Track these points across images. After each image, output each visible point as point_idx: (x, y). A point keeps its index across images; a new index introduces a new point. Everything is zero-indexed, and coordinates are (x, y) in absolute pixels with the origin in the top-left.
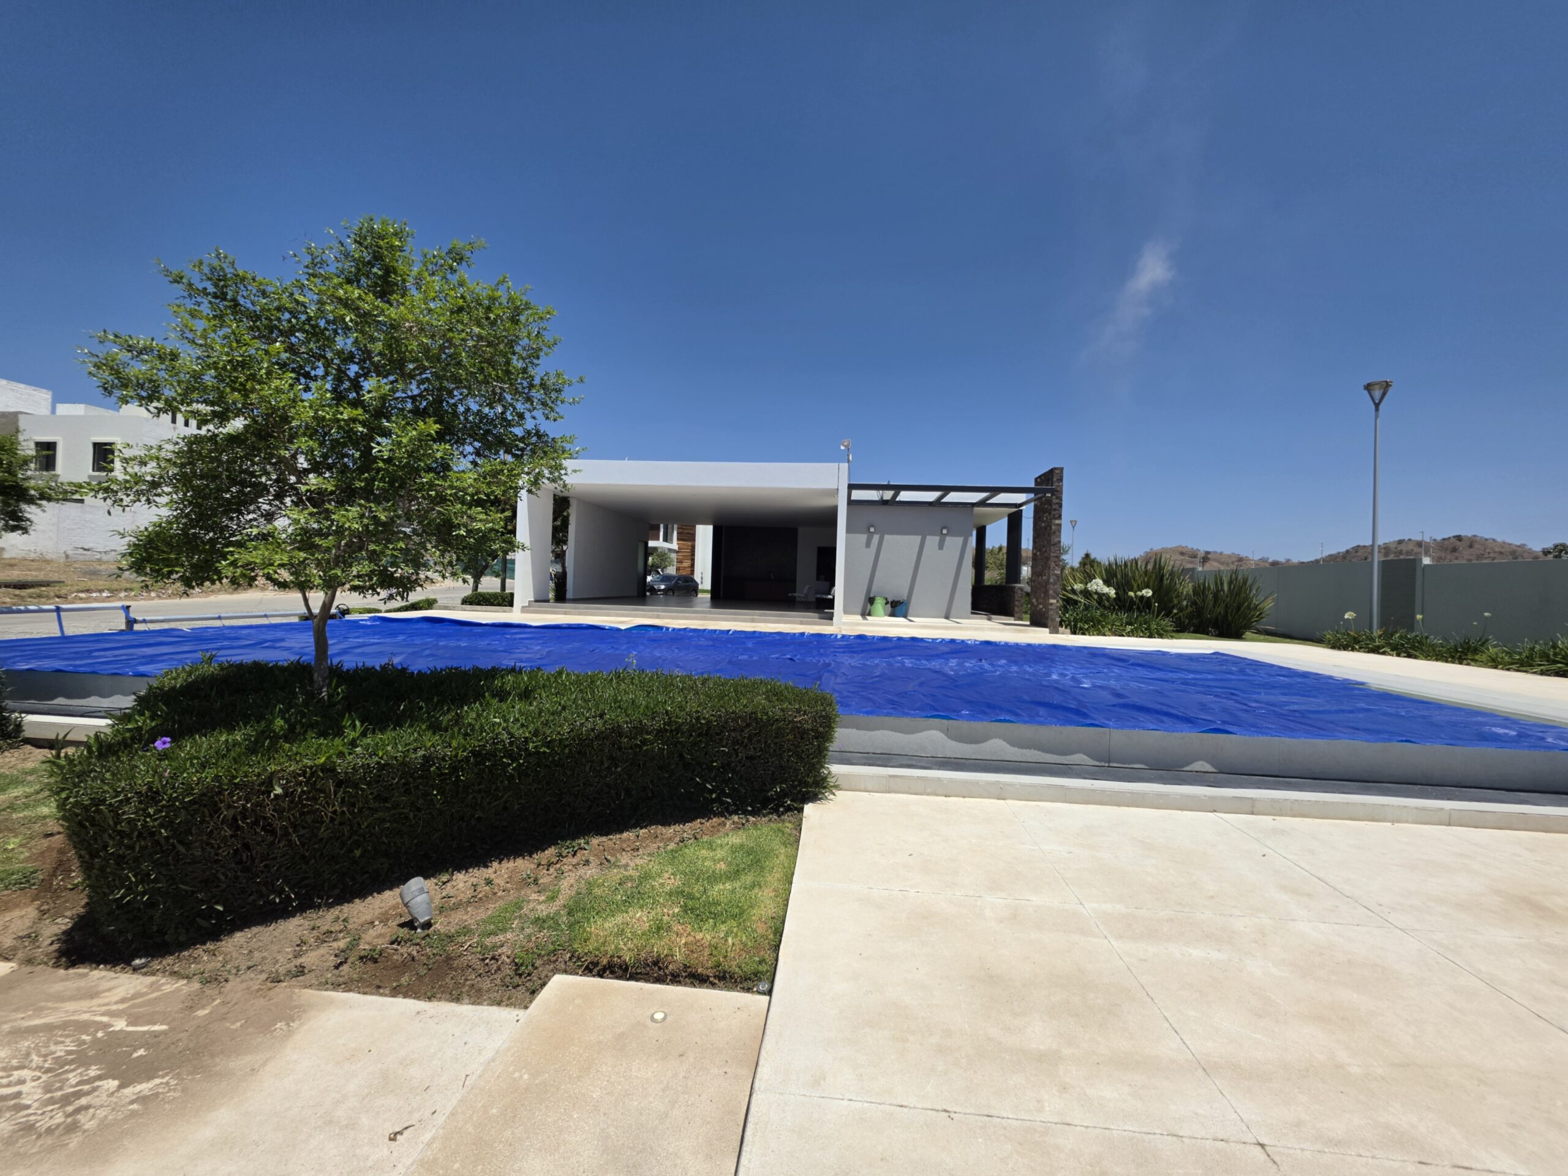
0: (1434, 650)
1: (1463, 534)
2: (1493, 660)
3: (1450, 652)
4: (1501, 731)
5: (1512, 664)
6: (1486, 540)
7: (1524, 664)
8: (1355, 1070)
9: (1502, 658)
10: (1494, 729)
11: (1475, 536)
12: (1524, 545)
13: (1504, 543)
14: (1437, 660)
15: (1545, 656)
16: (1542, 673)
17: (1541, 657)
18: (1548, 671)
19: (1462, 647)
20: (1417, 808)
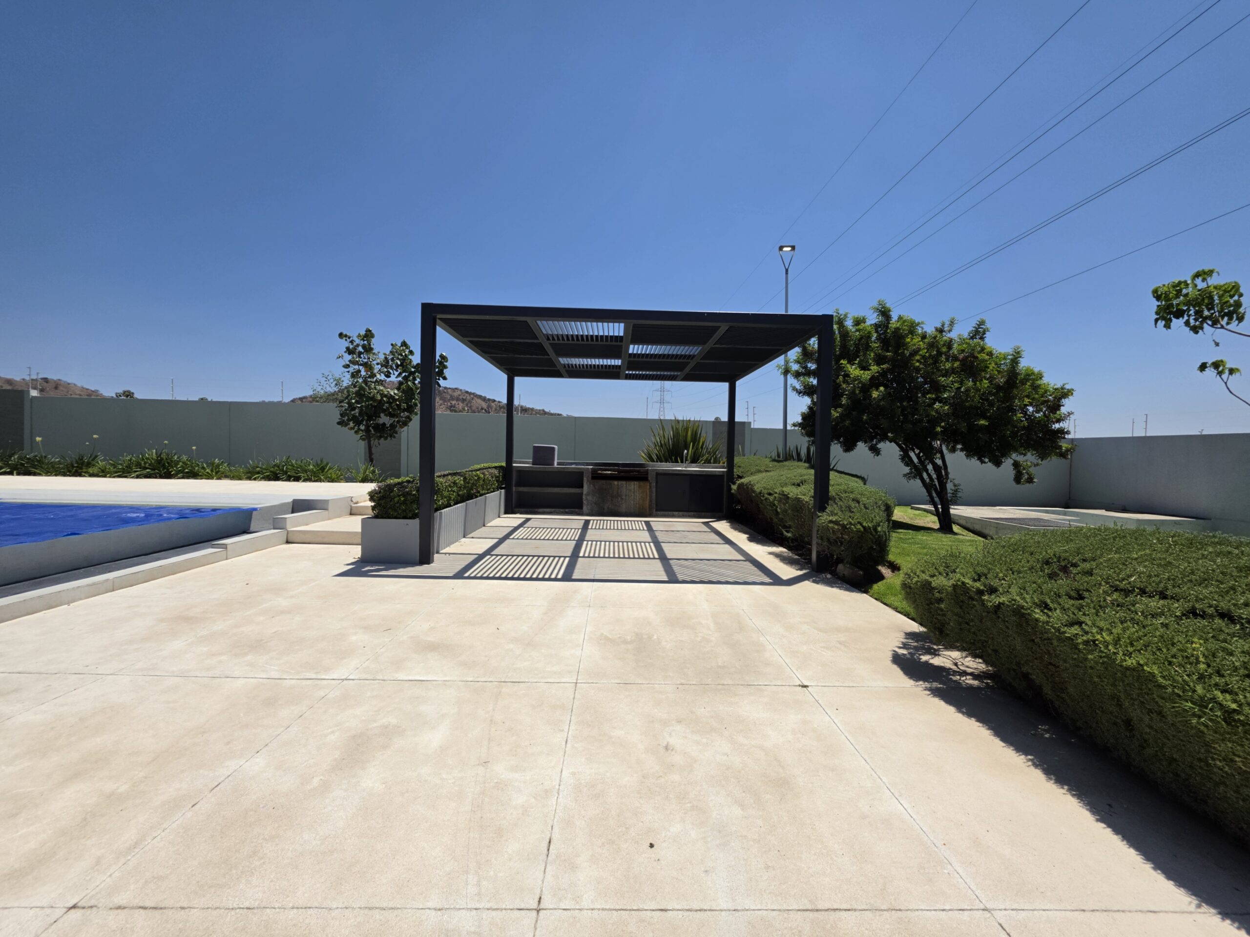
0: (53, 467)
1: (49, 377)
2: (103, 471)
3: (68, 468)
4: (135, 515)
5: (116, 472)
6: (69, 384)
7: (124, 472)
8: (124, 788)
9: (109, 469)
10: (129, 515)
11: (59, 380)
12: (98, 391)
13: (83, 388)
14: (56, 475)
15: (138, 465)
16: (138, 477)
17: (136, 466)
18: (140, 475)
19: (77, 462)
20: (88, 585)
